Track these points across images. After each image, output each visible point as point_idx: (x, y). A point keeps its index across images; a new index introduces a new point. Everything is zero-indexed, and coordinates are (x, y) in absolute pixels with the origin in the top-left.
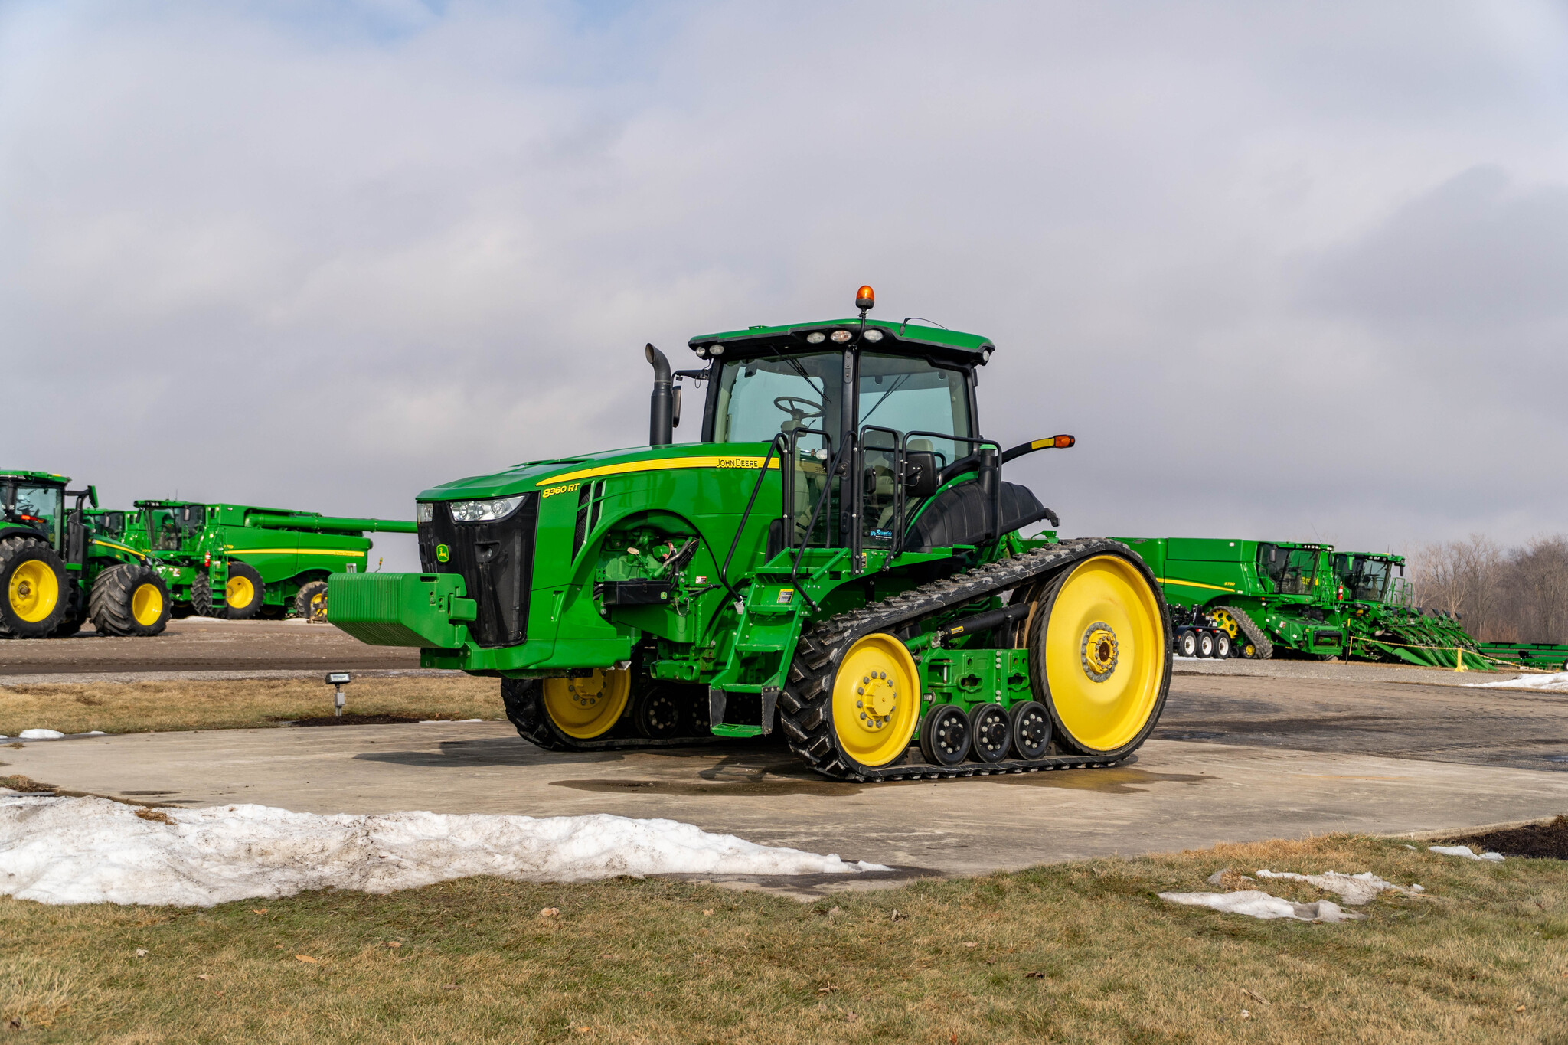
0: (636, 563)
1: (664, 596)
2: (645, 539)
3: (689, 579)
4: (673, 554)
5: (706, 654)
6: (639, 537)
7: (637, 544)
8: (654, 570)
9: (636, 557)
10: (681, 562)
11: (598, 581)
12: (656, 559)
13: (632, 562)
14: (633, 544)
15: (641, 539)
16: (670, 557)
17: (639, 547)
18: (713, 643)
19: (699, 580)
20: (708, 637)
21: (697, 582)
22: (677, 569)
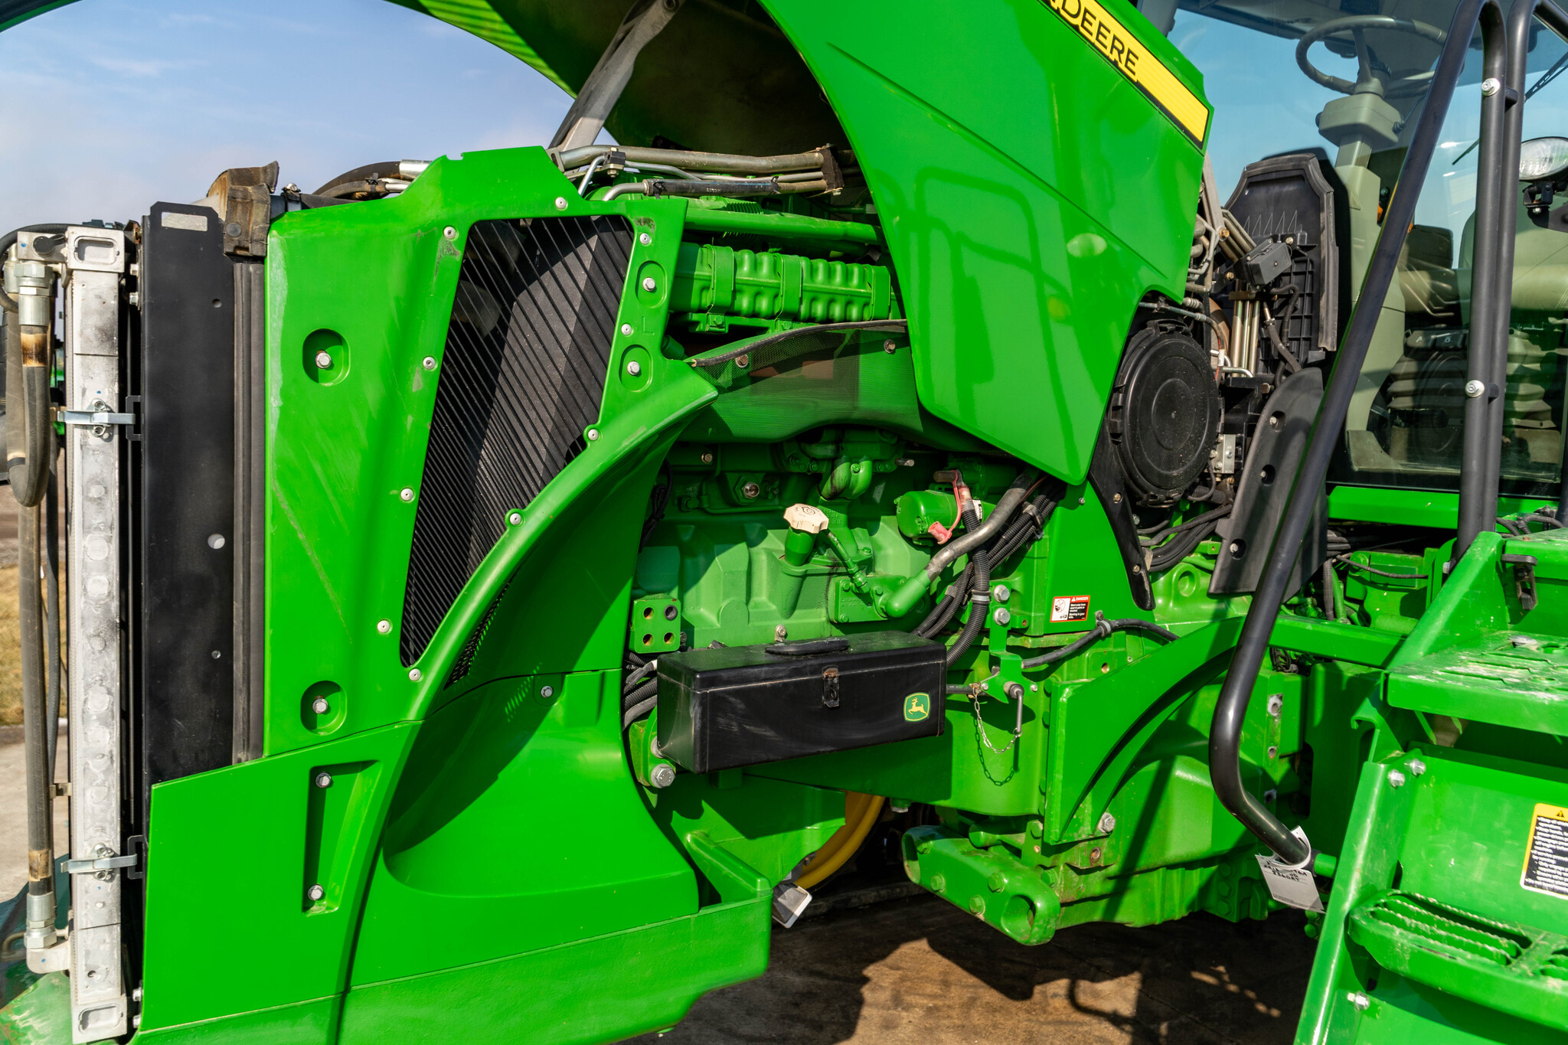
0: (821, 562)
1: (917, 707)
2: (859, 473)
3: (1026, 606)
4: (968, 523)
5: (1078, 857)
6: (833, 462)
7: (827, 488)
8: (895, 585)
9: (820, 541)
10: (998, 551)
11: (639, 646)
12: (909, 540)
13: (806, 559)
14: (809, 492)
15: (841, 472)
16: (958, 534)
17: (837, 499)
18: (1108, 822)
19: (1062, 609)
20: (1087, 806)
21: (1056, 616)
22: (981, 578)
